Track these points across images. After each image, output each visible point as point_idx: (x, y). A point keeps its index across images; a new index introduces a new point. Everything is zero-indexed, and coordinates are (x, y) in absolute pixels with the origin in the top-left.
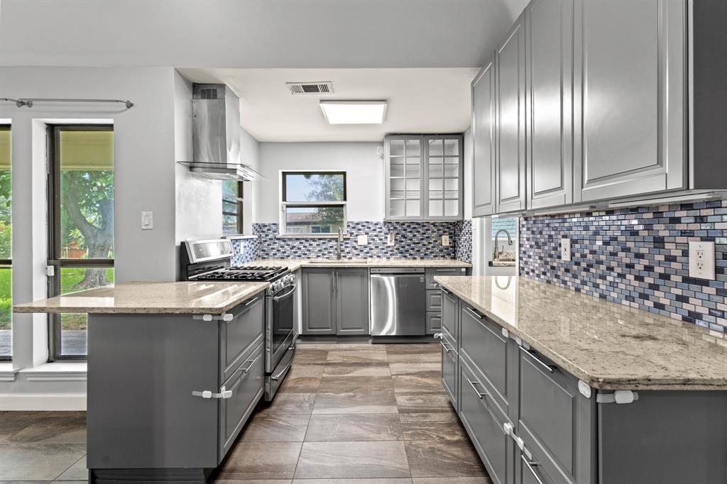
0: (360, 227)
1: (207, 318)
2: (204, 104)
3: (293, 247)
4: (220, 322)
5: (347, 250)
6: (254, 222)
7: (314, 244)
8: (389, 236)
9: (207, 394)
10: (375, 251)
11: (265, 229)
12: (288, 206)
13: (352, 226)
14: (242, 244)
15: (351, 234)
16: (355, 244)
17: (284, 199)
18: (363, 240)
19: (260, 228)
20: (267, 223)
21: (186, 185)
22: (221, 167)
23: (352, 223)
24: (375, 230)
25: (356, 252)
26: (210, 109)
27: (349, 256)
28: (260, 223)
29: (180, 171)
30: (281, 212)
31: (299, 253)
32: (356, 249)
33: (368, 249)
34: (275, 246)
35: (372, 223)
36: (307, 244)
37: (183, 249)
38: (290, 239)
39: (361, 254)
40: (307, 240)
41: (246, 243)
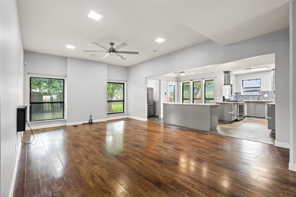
0: (265, 92)
1: (230, 104)
2: (226, 74)
3: (245, 98)
4: (231, 105)
5: (261, 98)
6: (235, 92)
7: (251, 97)
8: (275, 94)
9: (230, 113)
10: (270, 99)
11: (237, 94)
12: (244, 88)
13: (262, 92)
14: (232, 97)
15: (262, 94)
16: (263, 97)
17: (243, 86)
18: (266, 96)
19: (236, 93)
20: (238, 92)
21: (224, 87)
22: (230, 84)
23: (262, 91)
24: (270, 93)
25: (264, 99)
26: (227, 75)
27: (262, 99)
28: (236, 92)
29: (223, 85)
30: (242, 90)
31: (247, 99)
32: (264, 98)
33: (267, 98)
34: (240, 97)
35: (269, 91)
36: (249, 97)
37: (224, 97)
38: (244, 96)
39: (266, 99)
40: (249, 96)
41: (233, 97)
